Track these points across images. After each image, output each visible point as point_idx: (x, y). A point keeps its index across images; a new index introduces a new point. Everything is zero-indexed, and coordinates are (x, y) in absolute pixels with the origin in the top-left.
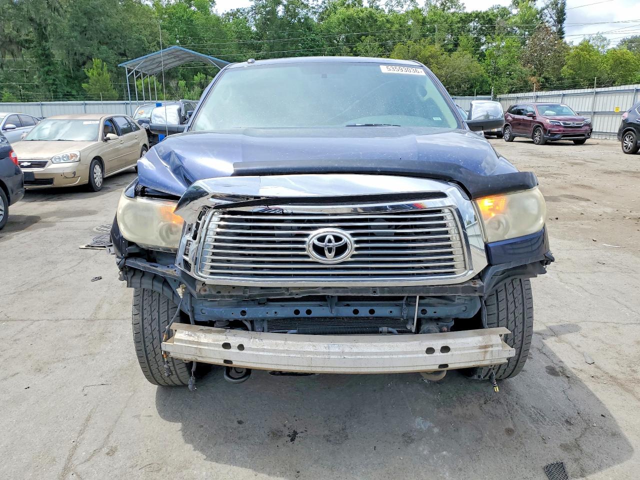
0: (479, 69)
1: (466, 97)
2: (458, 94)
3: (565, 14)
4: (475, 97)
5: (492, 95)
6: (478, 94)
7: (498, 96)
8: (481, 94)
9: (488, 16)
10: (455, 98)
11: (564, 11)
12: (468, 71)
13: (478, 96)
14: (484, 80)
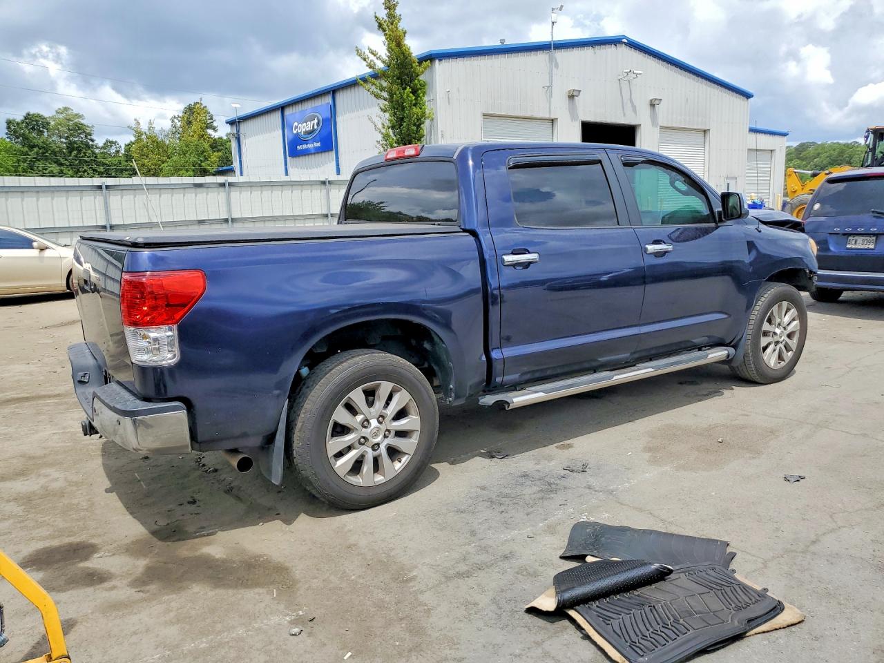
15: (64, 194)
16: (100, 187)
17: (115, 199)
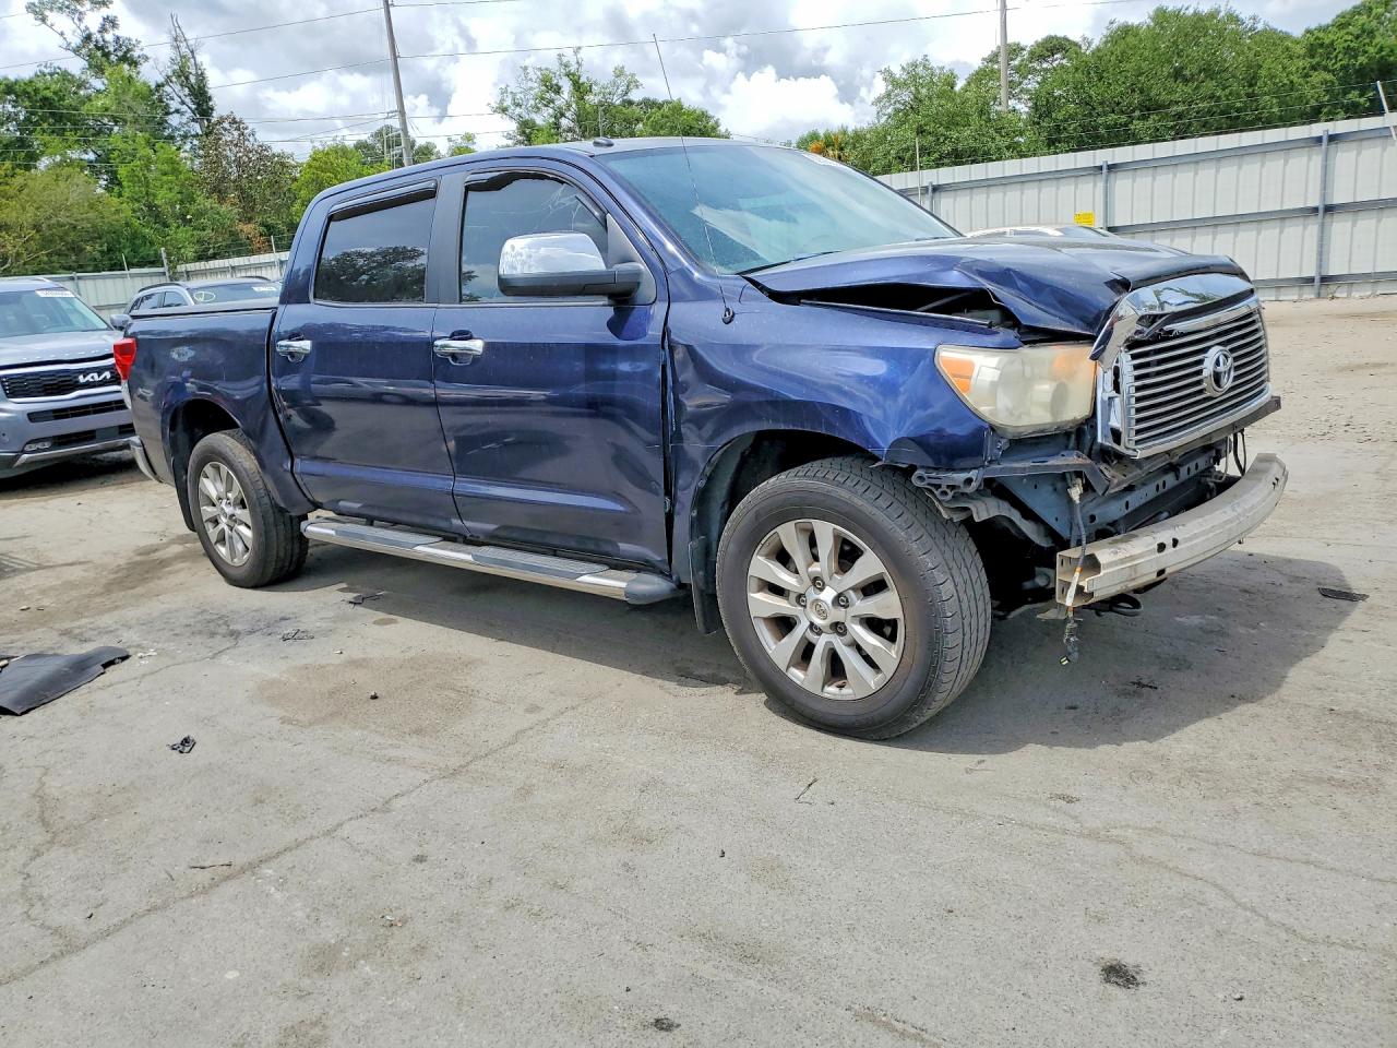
0: (119, 210)
1: (103, 273)
2: (81, 268)
3: (210, 99)
4: (126, 272)
5: (166, 267)
6: (131, 265)
7: (181, 268)
8: (140, 265)
9: (36, 91)
10: (79, 278)
11: (206, 92)
12: (91, 215)
13: (133, 271)
14: (136, 232)
15: (1258, 158)
16: (1319, 140)
17: (1344, 157)
